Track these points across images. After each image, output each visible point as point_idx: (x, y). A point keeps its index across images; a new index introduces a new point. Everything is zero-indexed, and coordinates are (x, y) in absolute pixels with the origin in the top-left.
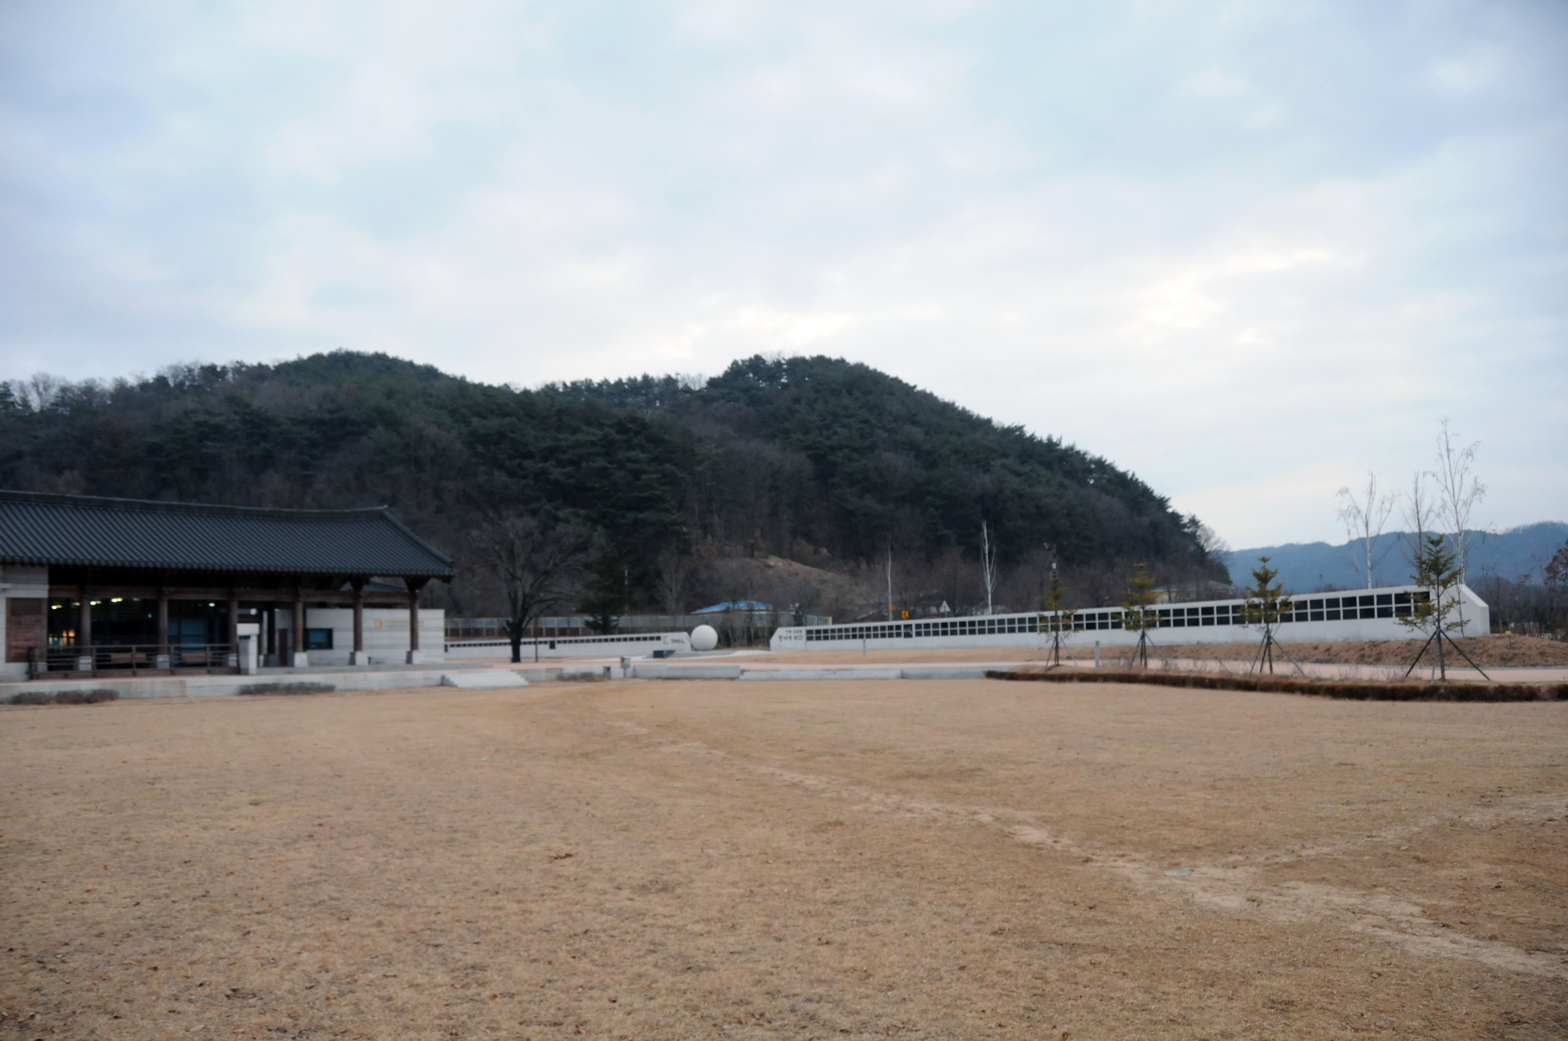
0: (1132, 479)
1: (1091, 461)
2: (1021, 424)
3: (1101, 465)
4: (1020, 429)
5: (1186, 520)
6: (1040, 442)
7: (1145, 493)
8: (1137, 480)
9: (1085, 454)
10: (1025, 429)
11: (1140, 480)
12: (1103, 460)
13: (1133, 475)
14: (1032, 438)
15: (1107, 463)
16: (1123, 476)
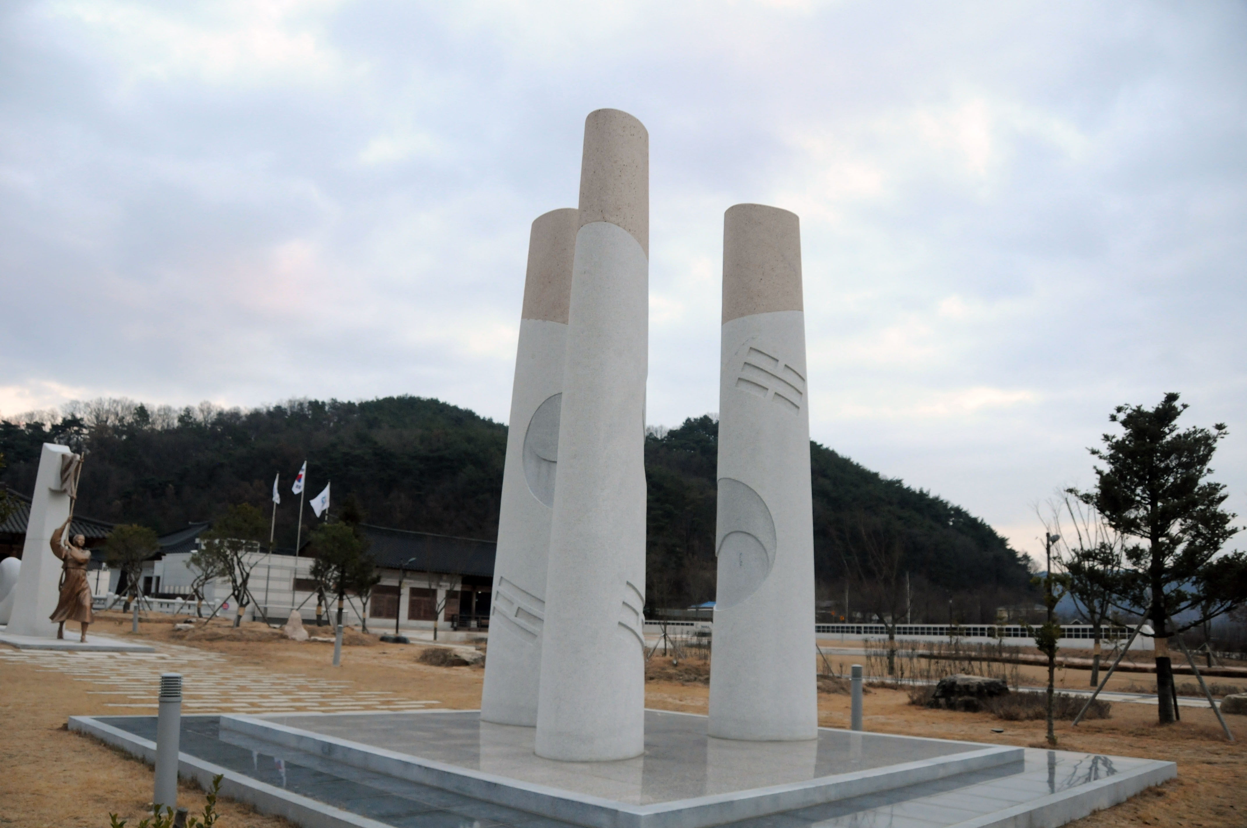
0: (981, 522)
1: (951, 509)
2: (900, 479)
3: (958, 512)
4: (899, 482)
5: (1020, 555)
6: (914, 493)
7: (991, 534)
8: (984, 524)
9: (947, 503)
10: (903, 482)
11: (987, 524)
12: (961, 508)
13: (982, 520)
14: (908, 489)
15: (963, 511)
16: (975, 520)
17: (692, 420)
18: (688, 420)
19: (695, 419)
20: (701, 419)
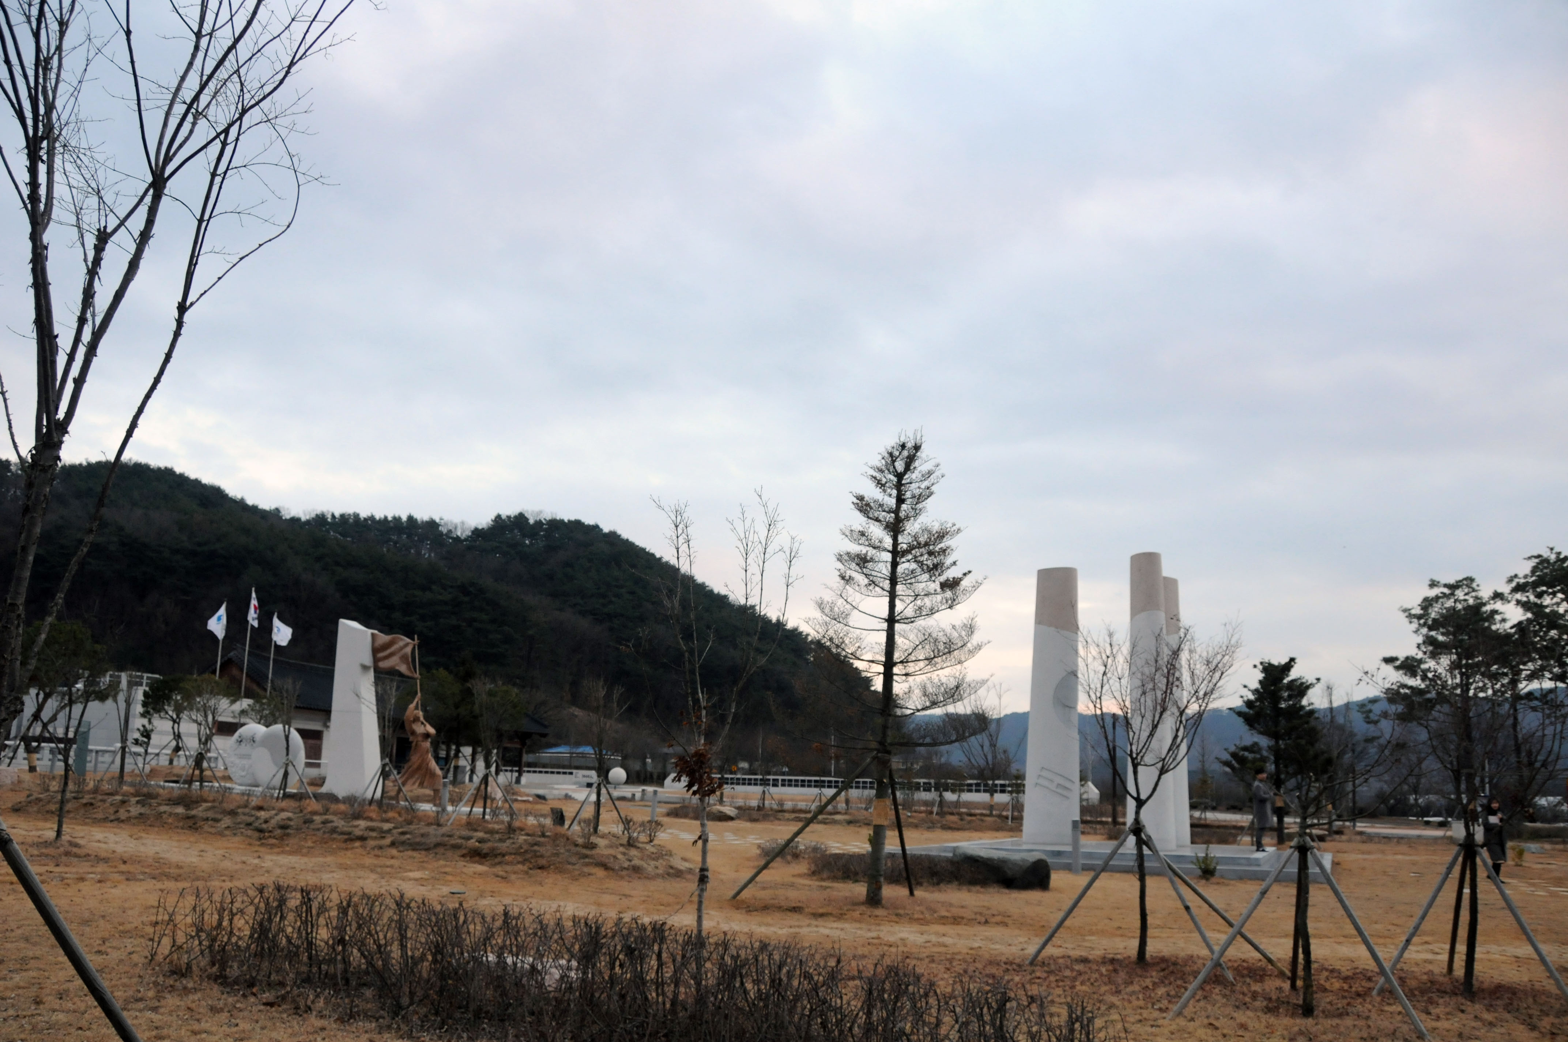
17: (504, 517)
18: (499, 517)
19: (509, 517)
20: (515, 517)
